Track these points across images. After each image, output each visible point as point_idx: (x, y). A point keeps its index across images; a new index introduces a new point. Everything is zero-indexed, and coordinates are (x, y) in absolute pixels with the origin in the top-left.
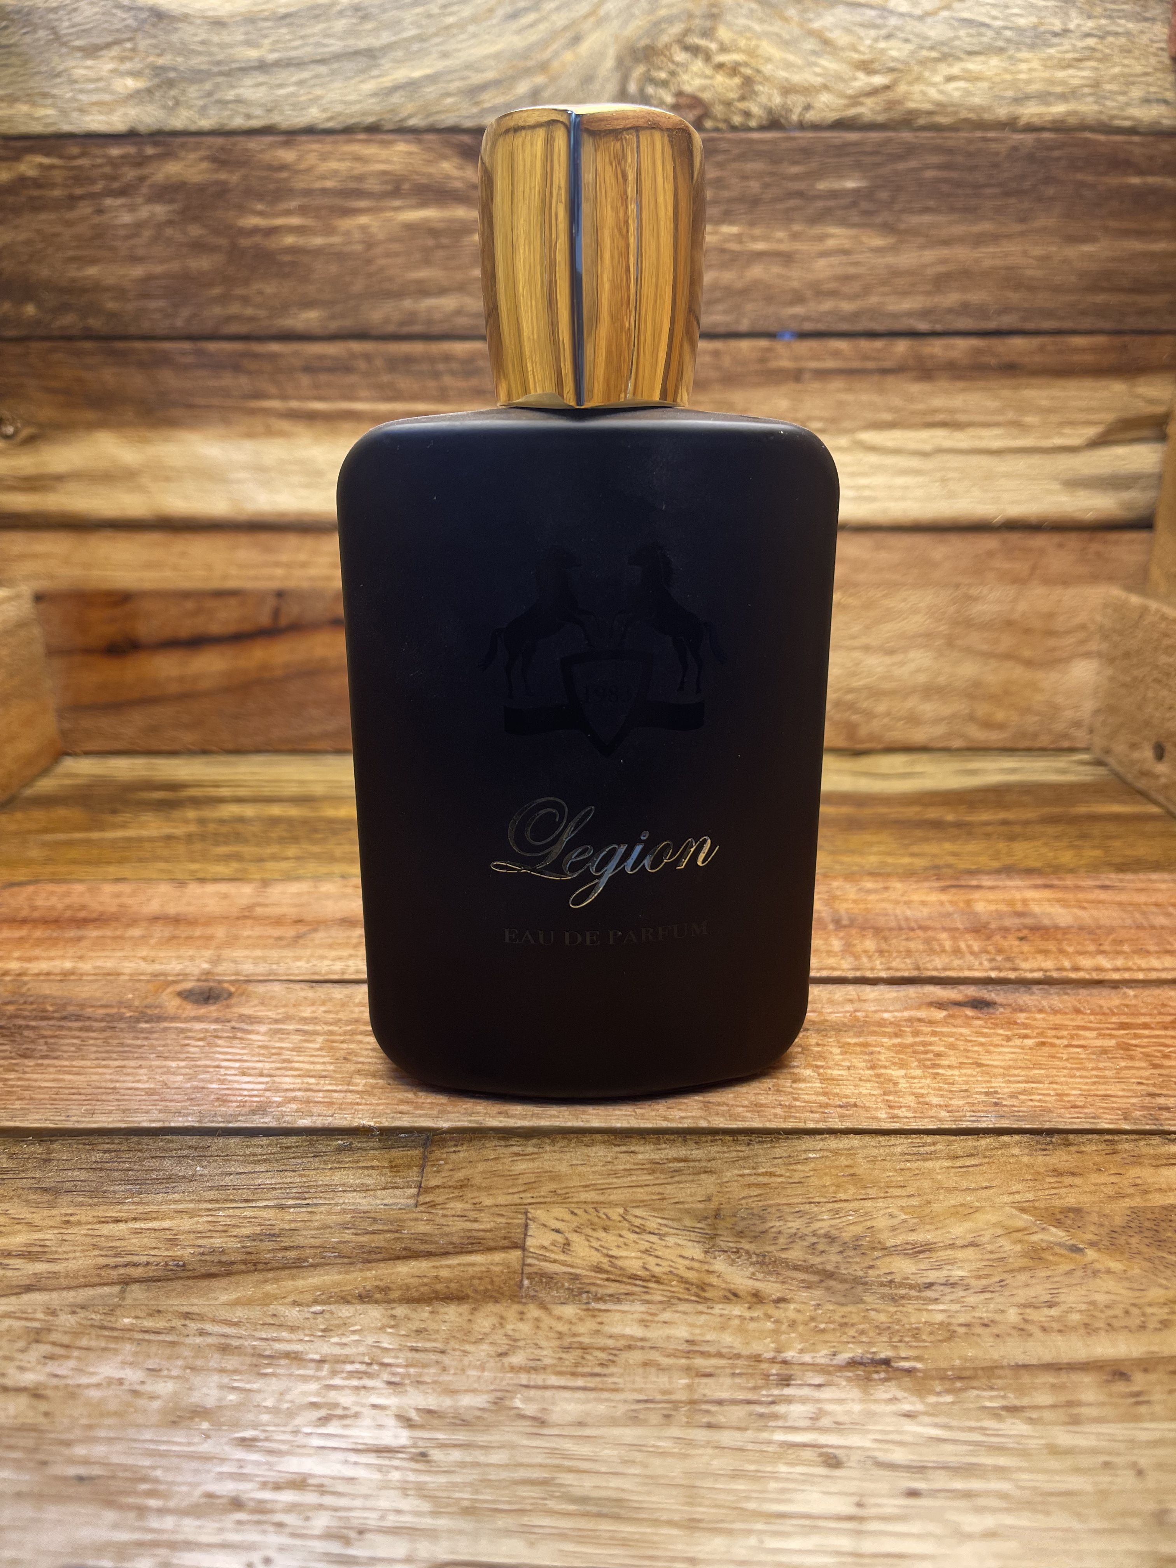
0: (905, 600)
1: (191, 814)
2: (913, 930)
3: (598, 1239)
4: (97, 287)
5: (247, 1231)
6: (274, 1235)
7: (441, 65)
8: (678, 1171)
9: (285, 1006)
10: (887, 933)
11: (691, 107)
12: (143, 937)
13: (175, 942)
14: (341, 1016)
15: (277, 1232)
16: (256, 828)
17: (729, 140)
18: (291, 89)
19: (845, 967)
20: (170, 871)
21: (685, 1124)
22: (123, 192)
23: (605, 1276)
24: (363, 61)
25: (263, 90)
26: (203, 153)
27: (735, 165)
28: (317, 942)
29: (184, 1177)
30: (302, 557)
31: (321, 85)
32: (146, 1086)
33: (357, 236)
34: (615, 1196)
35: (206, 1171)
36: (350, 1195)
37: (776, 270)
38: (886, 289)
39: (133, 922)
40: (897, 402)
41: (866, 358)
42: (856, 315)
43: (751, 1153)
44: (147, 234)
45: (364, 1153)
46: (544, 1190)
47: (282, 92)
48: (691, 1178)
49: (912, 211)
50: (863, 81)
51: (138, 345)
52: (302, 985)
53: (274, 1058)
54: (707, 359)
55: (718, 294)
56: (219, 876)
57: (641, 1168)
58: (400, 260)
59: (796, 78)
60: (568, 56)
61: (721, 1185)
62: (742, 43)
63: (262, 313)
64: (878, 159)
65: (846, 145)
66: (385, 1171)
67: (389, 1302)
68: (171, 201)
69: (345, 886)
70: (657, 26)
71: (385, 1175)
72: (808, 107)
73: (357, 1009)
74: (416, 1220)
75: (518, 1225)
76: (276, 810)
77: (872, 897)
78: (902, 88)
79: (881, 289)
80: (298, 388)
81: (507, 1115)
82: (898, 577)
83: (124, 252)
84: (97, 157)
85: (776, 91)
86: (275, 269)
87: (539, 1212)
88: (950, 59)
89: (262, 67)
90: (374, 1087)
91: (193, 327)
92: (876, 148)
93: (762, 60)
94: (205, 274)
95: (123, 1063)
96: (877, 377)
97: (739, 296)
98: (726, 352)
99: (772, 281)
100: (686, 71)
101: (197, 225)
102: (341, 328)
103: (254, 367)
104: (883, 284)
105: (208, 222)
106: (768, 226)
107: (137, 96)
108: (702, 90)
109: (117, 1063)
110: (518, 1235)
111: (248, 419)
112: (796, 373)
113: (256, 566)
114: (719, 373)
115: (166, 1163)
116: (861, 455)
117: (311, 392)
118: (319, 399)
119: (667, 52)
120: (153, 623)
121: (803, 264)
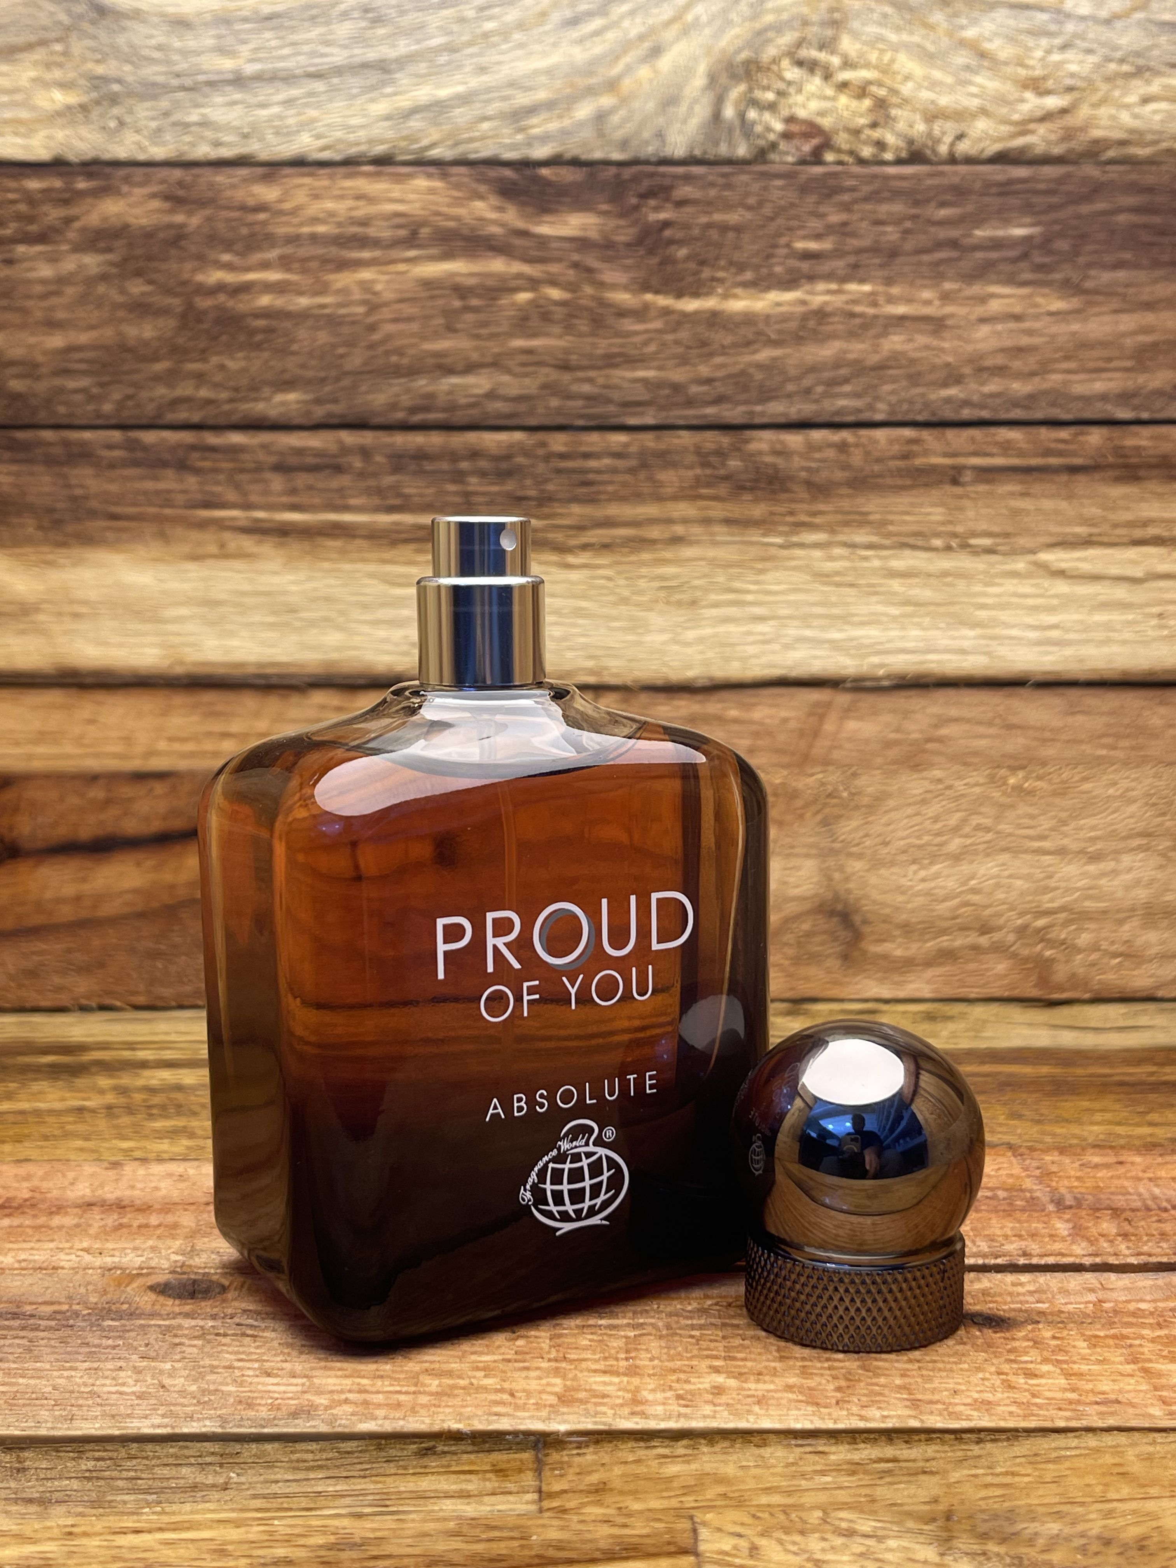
0: (1115, 783)
1: (104, 1082)
2: (1166, 1210)
3: (794, 1543)
5: (320, 1540)
6: (355, 1544)
7: (475, 82)
8: (889, 1472)
10: (1131, 1215)
11: (806, 136)
12: (77, 1226)
13: (125, 1230)
15: (358, 1540)
17: (856, 176)
18: (276, 110)
19: (1079, 1252)
20: (92, 1151)
21: (889, 1424)
22: (42, 238)
24: (374, 77)
25: (238, 110)
26: (155, 189)
27: (868, 207)
29: (214, 1486)
30: (262, 725)
31: (318, 106)
32: (134, 1389)
33: (357, 296)
34: (808, 1499)
35: (243, 1479)
36: (448, 1501)
37: (922, 340)
38: (1072, 365)
39: (58, 1209)
40: (1093, 511)
41: (1048, 452)
42: (1032, 398)
43: (983, 1452)
44: (70, 291)
45: (455, 1457)
46: (710, 1494)
47: (264, 113)
48: (905, 1478)
49: (1104, 267)
50: (1031, 103)
51: (48, 435)
54: (831, 453)
55: (844, 371)
56: (166, 1156)
57: (837, 1469)
58: (415, 327)
59: (944, 101)
60: (644, 72)
61: (949, 1486)
62: (873, 57)
63: (224, 395)
64: (1054, 200)
65: (1010, 182)
66: (488, 1476)
68: (109, 250)
70: (761, 37)
71: (489, 1480)
72: (960, 137)
74: (544, 1526)
75: (684, 1531)
77: (1102, 1173)
78: (1084, 111)
79: (1065, 365)
80: (266, 493)
81: (644, 1415)
82: (1104, 752)
83: (39, 314)
84: (9, 191)
85: (918, 117)
86: (242, 338)
87: (709, 1516)
88: (1147, 74)
89: (238, 81)
90: (453, 1387)
91: (126, 413)
92: (1052, 186)
93: (899, 78)
94: (146, 343)
95: (95, 1365)
96: (1064, 478)
97: (872, 373)
98: (857, 445)
99: (918, 355)
100: (800, 91)
101: (140, 281)
102: (330, 415)
103: (207, 464)
104: (1067, 358)
105: (154, 276)
106: (912, 284)
107: (66, 114)
108: (822, 113)
109: (86, 1365)
110: (685, 1540)
111: (195, 535)
112: (952, 472)
113: (194, 738)
114: (847, 474)
115: (184, 1471)
116: (1046, 583)
117: (285, 499)
118: (295, 508)
119: (775, 68)
120: (40, 820)
121: (959, 332)
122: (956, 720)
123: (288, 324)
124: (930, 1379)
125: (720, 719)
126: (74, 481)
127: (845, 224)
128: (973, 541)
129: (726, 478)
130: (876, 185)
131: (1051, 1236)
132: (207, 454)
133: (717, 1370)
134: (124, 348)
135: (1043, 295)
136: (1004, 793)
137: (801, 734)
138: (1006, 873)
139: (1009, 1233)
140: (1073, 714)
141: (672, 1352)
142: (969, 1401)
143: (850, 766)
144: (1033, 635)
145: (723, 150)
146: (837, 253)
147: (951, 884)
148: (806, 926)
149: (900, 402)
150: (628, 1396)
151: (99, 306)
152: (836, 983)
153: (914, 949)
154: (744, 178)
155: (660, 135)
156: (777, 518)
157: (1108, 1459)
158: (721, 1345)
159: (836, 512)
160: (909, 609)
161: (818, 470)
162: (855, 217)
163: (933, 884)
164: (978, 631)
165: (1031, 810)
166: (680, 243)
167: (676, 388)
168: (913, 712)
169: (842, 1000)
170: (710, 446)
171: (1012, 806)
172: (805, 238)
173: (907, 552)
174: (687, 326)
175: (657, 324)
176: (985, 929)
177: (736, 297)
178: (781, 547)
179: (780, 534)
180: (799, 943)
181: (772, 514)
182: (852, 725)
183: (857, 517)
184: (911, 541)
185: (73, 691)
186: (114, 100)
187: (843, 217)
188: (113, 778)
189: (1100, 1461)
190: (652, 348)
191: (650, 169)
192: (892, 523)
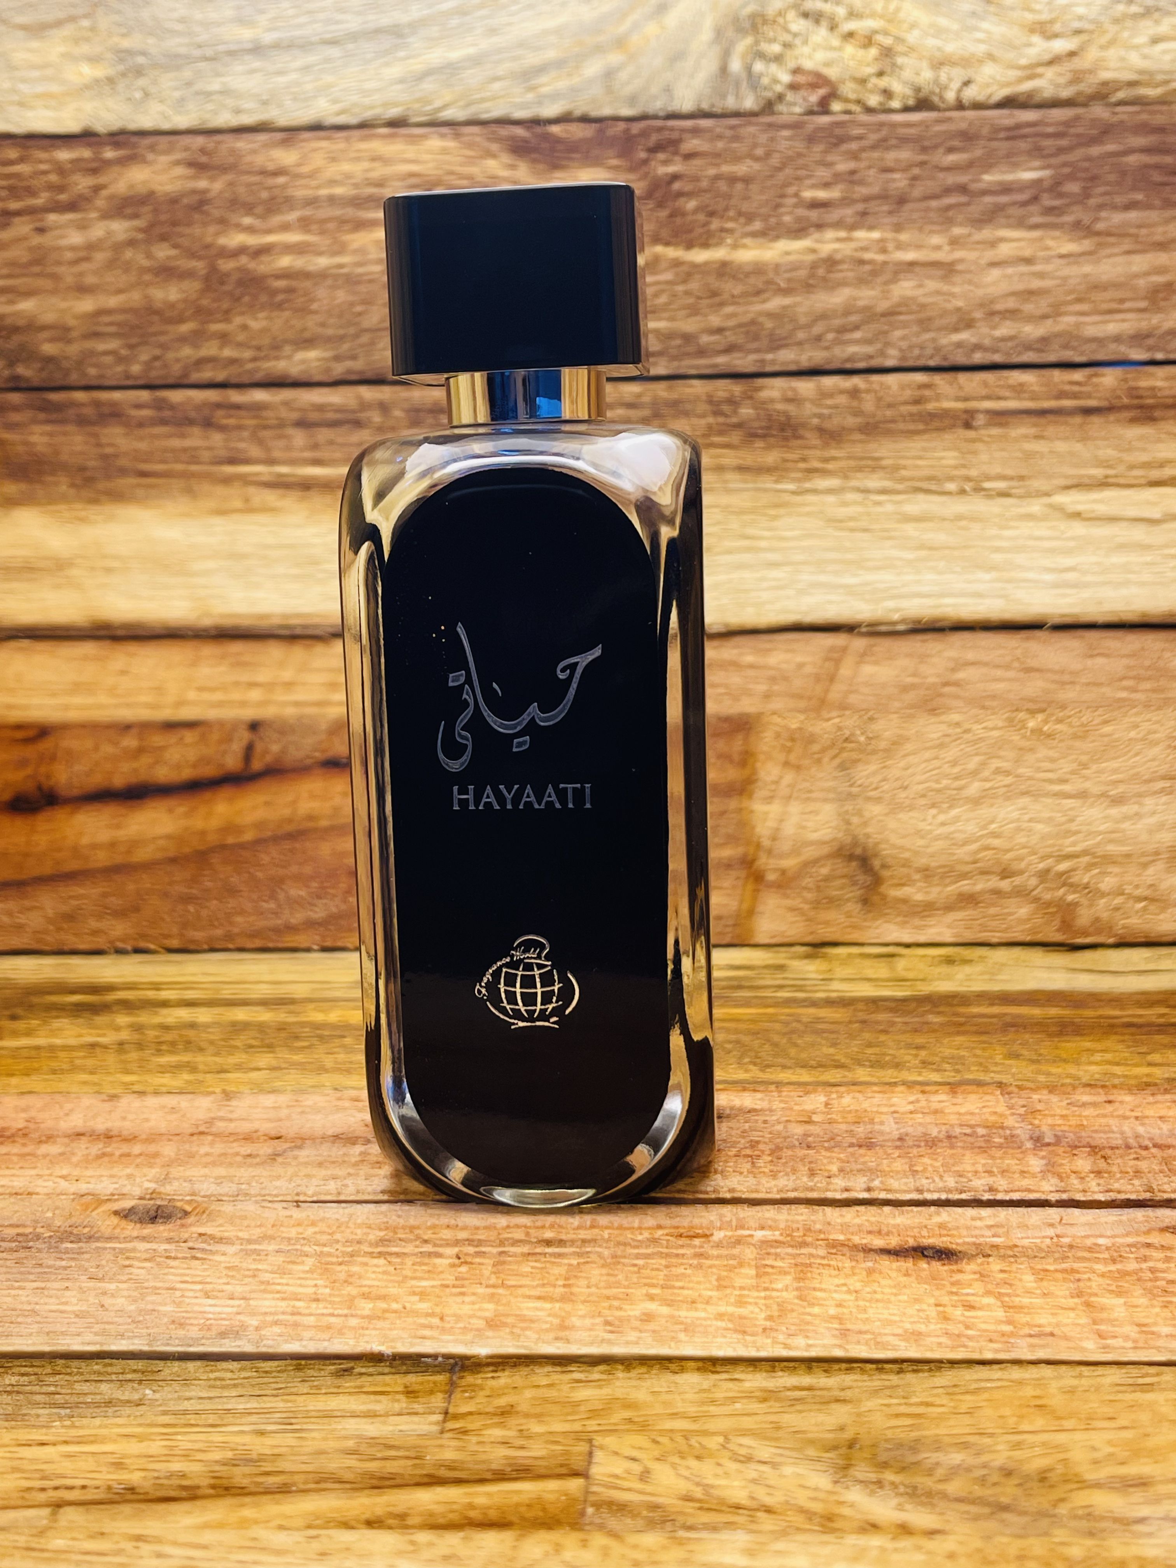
0: (1136, 726)
1: (122, 1019)
2: (1146, 1148)
3: (689, 1468)
4: (32, 326)
5: (215, 1456)
6: (251, 1460)
7: (485, 44)
8: (800, 1400)
9: (260, 1226)
10: (1109, 1152)
11: (813, 86)
12: (63, 1154)
13: (106, 1159)
14: (338, 1236)
15: (255, 1457)
16: (215, 1035)
17: (864, 125)
18: (293, 76)
19: (1047, 1189)
20: (95, 1084)
21: (813, 1353)
22: (72, 207)
23: (698, 1505)
24: (387, 42)
25: (257, 78)
26: (178, 156)
27: (876, 155)
28: (301, 1160)
29: (128, 1402)
30: (287, 675)
31: (335, 71)
32: (75, 1308)
34: (712, 1425)
35: (157, 1396)
36: (353, 1421)
37: (932, 285)
38: (1085, 307)
39: (49, 1138)
40: (1108, 453)
41: (1062, 395)
42: (1045, 341)
43: (901, 1382)
44: (100, 257)
45: (370, 1379)
46: (615, 1418)
47: (282, 80)
48: (816, 1407)
49: (1115, 207)
50: (1039, 47)
51: (80, 396)
52: (285, 1205)
53: (247, 1280)
54: (842, 400)
55: (854, 318)
56: (164, 1089)
59: (951, 48)
60: (651, 29)
61: (859, 1415)
62: (879, 7)
63: (247, 354)
64: (1064, 142)
65: (1018, 126)
66: (398, 1397)
67: (407, 1527)
68: (136, 216)
69: (339, 1099)
71: (398, 1401)
72: (967, 83)
73: (359, 1231)
74: (441, 1446)
75: (580, 1454)
76: (240, 1014)
77: (1089, 1112)
78: (1092, 54)
79: (1078, 307)
80: (289, 448)
81: (568, 1341)
82: (1124, 694)
83: (70, 280)
84: (41, 162)
85: (925, 64)
86: (263, 298)
87: (610, 1441)
88: (1156, 15)
89: (257, 50)
90: (385, 1311)
91: (154, 374)
92: (1061, 129)
93: (905, 26)
94: (172, 306)
95: (43, 1285)
96: (1078, 420)
97: (883, 319)
98: (868, 391)
99: (930, 300)
100: (805, 42)
101: (165, 245)
102: (349, 371)
103: (232, 421)
104: (1079, 300)
105: (180, 240)
106: (921, 229)
107: (94, 87)
108: (827, 64)
109: (35, 1285)
110: (578, 1463)
111: (220, 490)
112: (965, 416)
113: (223, 688)
114: (859, 420)
115: (104, 1387)
116: (1063, 525)
117: (307, 454)
118: (317, 462)
119: (781, 20)
120: (77, 768)
121: (968, 276)
122: (973, 664)
123: (307, 284)
124: (865, 1311)
125: (735, 665)
126: (104, 440)
127: (853, 172)
128: (987, 485)
129: (739, 426)
130: (884, 132)
131: (1022, 1172)
132: (232, 412)
133: (651, 1298)
134: (150, 311)
135: (1053, 238)
136: (1024, 737)
137: (818, 679)
138: (1026, 817)
139: (980, 1168)
140: (1092, 656)
141: (612, 1279)
142: (900, 1331)
143: (867, 710)
144: (1048, 577)
145: (731, 103)
146: (846, 201)
147: (971, 828)
148: (825, 871)
149: (911, 347)
150: (556, 1321)
151: (127, 270)
152: (854, 927)
153: (935, 893)
154: (751, 129)
155: (668, 90)
156: (789, 465)
157: (1029, 1391)
158: (661, 1275)
159: (849, 458)
160: (923, 553)
161: (830, 417)
162: (863, 165)
163: (952, 828)
164: (994, 575)
165: (1052, 753)
166: (690, 195)
167: (687, 338)
168: (928, 656)
169: (862, 944)
170: (721, 394)
171: (1032, 750)
172: (814, 186)
173: (921, 497)
174: (697, 276)
175: (668, 276)
176: (1006, 873)
177: (745, 246)
178: (794, 493)
179: (794, 480)
180: (818, 887)
181: (785, 461)
182: (868, 669)
183: (870, 462)
184: (925, 485)
185: (106, 644)
186: (139, 72)
187: (851, 165)
188: (145, 727)
189: (1021, 1394)
190: (663, 299)
191: (659, 123)
192: (905, 468)
